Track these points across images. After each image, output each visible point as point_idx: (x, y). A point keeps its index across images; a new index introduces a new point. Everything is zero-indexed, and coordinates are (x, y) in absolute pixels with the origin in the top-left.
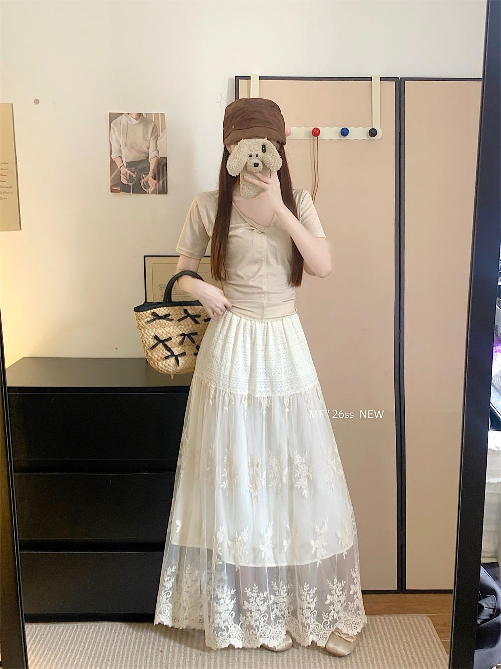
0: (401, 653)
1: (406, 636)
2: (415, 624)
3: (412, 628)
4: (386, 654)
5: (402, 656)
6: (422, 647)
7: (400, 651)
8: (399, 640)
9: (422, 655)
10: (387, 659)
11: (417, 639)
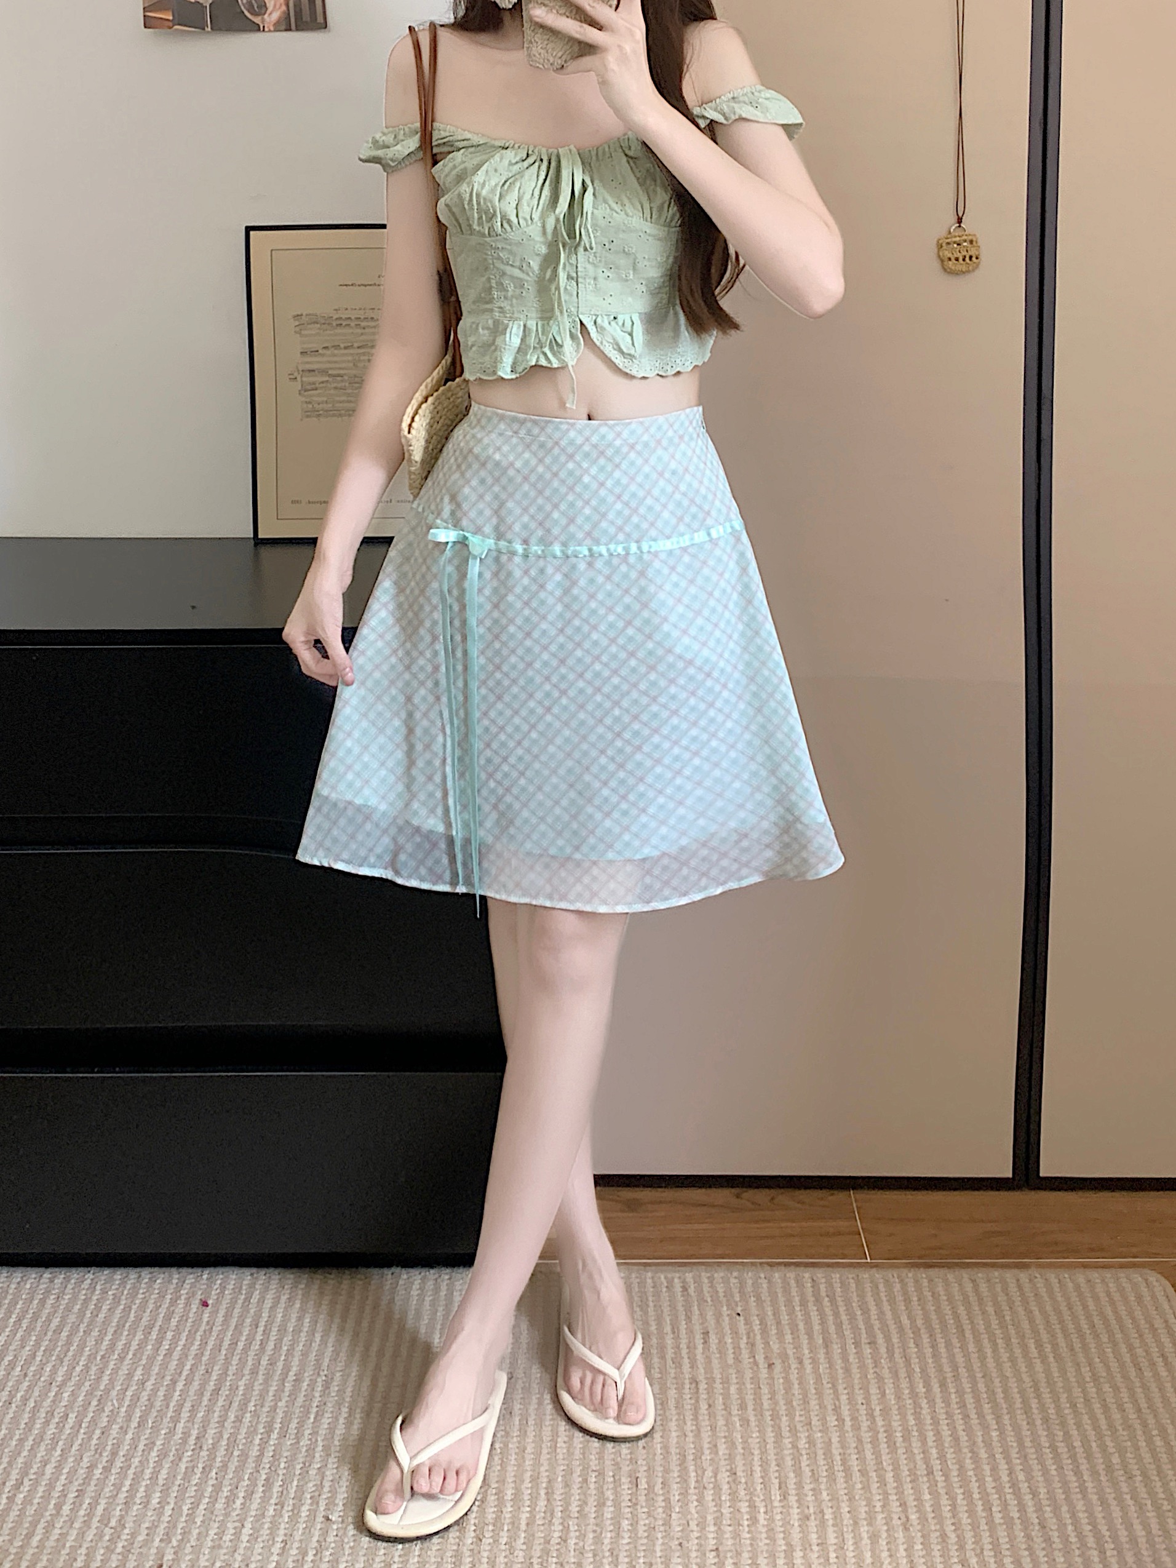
0: (1084, 1391)
1: (1097, 1336)
2: (1125, 1299)
3: (1116, 1312)
4: (1038, 1396)
5: (1087, 1401)
6: (1148, 1374)
7: (1081, 1383)
8: (1077, 1346)
9: (1149, 1399)
10: (1043, 1408)
11: (1131, 1348)
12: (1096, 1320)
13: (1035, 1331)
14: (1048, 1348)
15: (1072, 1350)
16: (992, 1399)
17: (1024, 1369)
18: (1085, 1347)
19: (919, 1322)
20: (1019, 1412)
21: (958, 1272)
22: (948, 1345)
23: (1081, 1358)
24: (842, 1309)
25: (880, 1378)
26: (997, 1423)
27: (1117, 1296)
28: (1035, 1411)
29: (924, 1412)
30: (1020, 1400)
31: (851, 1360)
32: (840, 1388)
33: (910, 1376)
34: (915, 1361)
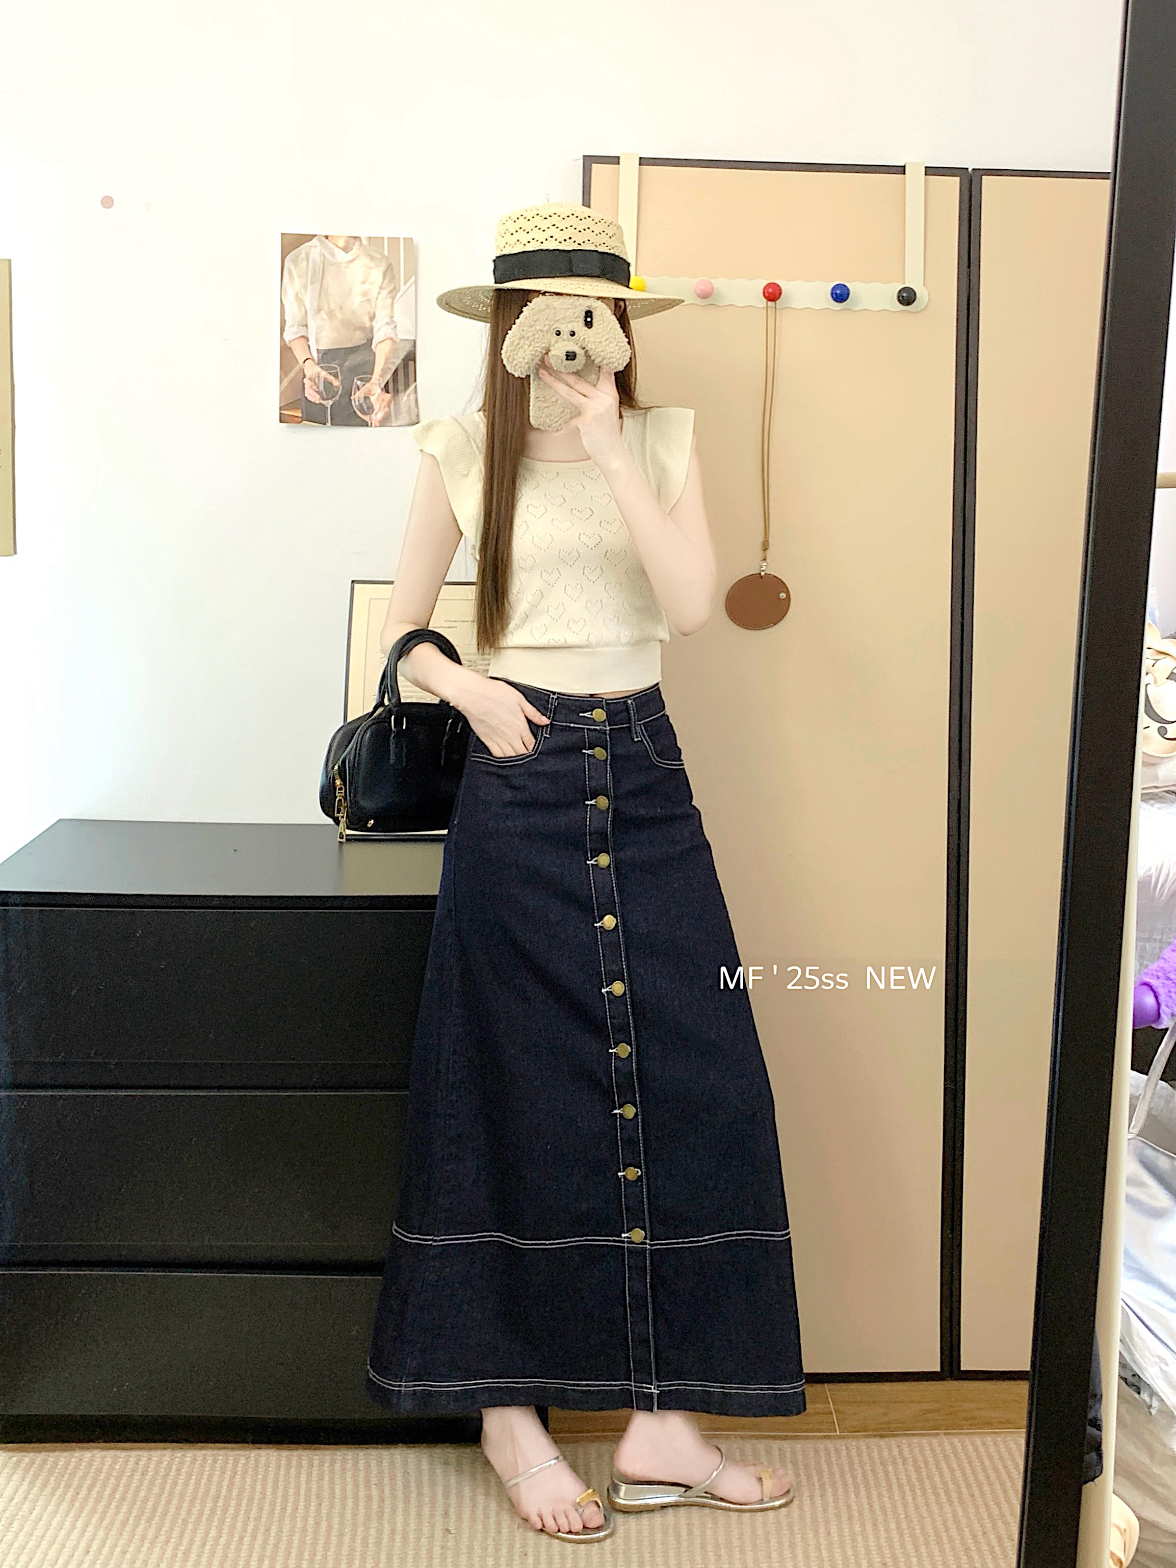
12: (991, 1472)
13: (945, 1483)
14: (954, 1496)
15: (973, 1496)
16: (913, 1535)
17: (936, 1511)
18: (982, 1493)
19: (860, 1479)
20: (932, 1543)
21: (887, 1439)
22: (880, 1496)
23: (980, 1502)
24: (802, 1472)
25: (827, 1522)
26: (916, 1551)
27: (1005, 1455)
28: (945, 1542)
29: (859, 1545)
30: (933, 1534)
31: (805, 1509)
32: (796, 1529)
33: (850, 1518)
34: (855, 1507)
